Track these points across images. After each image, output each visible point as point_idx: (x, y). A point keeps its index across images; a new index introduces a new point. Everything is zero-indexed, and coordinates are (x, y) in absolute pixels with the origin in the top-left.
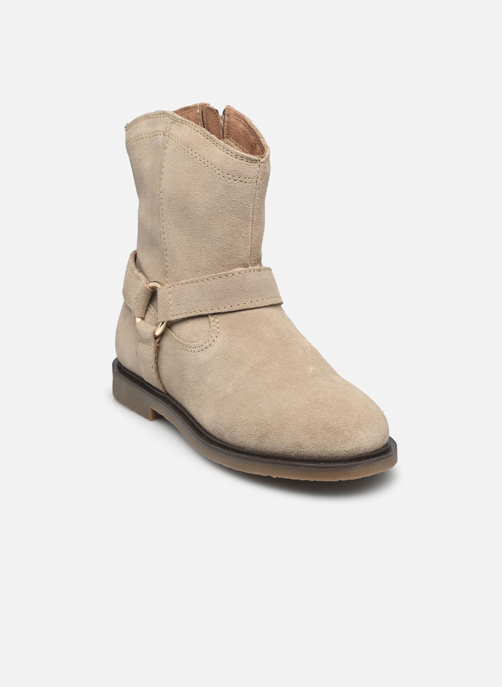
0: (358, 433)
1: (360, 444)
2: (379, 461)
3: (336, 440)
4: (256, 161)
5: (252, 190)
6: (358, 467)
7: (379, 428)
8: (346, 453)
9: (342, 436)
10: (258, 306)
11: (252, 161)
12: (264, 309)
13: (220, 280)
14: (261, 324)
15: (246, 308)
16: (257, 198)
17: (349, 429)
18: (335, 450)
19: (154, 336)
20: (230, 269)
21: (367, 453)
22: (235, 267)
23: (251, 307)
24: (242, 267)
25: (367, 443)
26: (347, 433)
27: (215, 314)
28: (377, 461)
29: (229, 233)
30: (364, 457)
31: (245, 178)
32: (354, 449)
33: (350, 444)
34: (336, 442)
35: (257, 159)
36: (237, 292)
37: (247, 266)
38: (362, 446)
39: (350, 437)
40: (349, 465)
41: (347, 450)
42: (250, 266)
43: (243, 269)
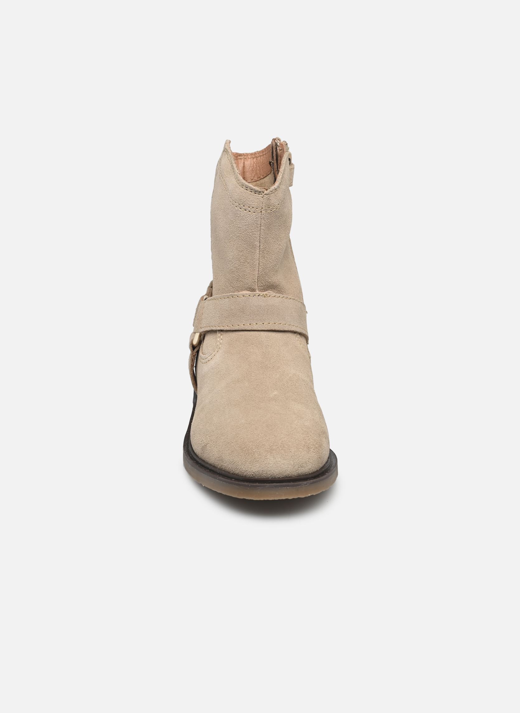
0: (267, 457)
1: (267, 468)
2: (283, 487)
3: (246, 460)
4: (260, 192)
5: (256, 219)
6: (259, 489)
7: (293, 457)
8: (253, 473)
9: (252, 457)
10: (255, 329)
11: (256, 192)
12: (262, 333)
13: (227, 300)
14: (253, 346)
15: (244, 329)
16: (262, 227)
17: (259, 452)
18: (244, 469)
19: (191, 345)
20: (239, 291)
21: (274, 478)
22: (242, 290)
23: (248, 329)
24: (249, 291)
25: (274, 468)
26: (256, 455)
27: (222, 331)
28: (280, 487)
29: (237, 257)
30: (270, 480)
31: (249, 207)
32: (260, 471)
33: (257, 466)
34: (246, 462)
35: (260, 190)
36: (238, 313)
37: (253, 290)
38: (269, 470)
39: (258, 459)
40: (251, 485)
41: (254, 471)
42: (257, 290)
43: (248, 292)
